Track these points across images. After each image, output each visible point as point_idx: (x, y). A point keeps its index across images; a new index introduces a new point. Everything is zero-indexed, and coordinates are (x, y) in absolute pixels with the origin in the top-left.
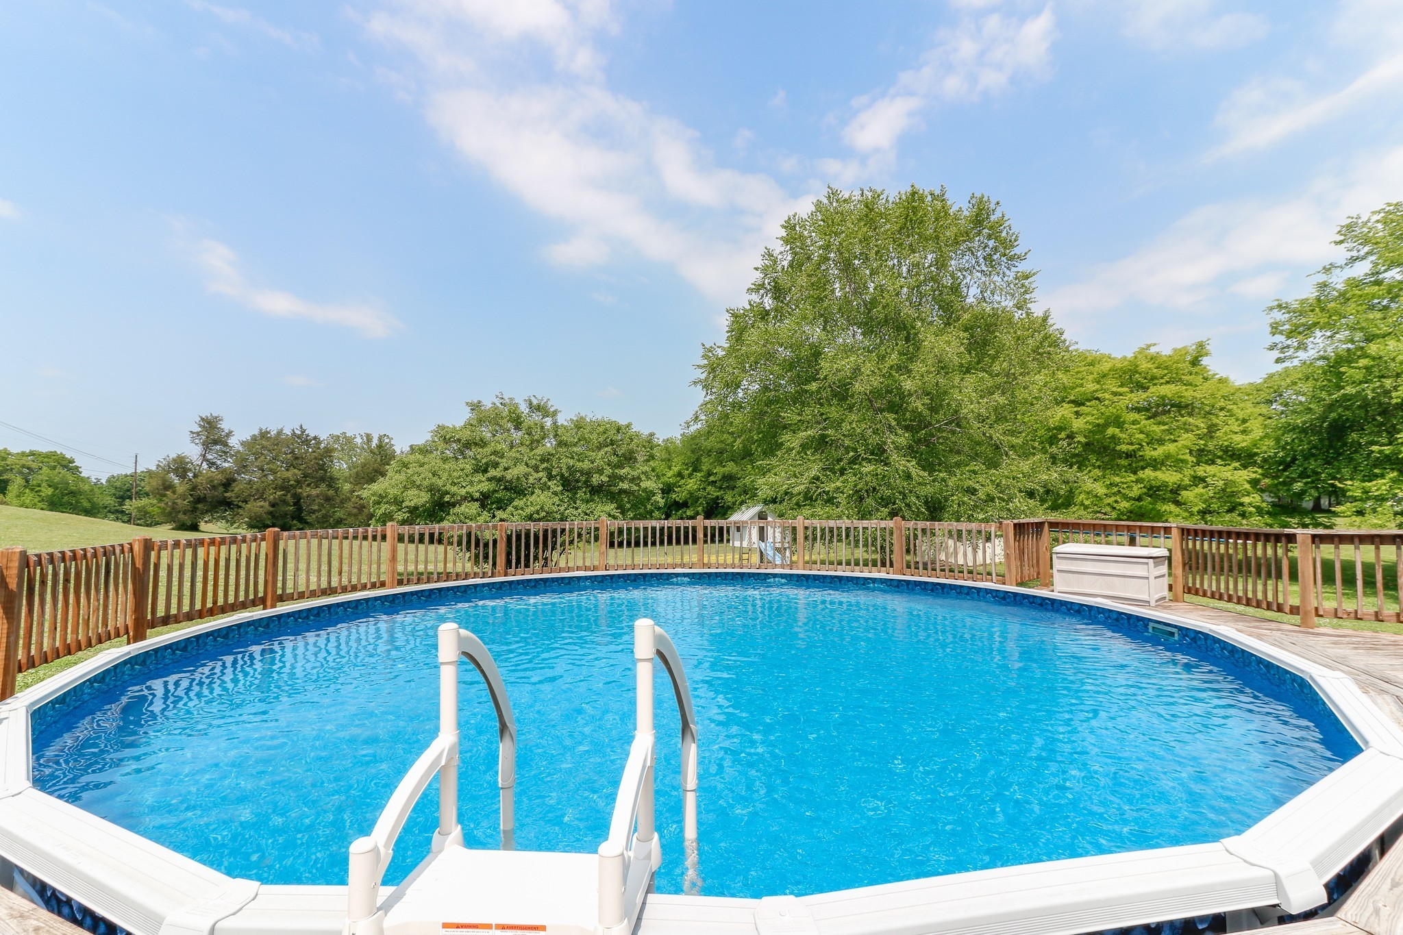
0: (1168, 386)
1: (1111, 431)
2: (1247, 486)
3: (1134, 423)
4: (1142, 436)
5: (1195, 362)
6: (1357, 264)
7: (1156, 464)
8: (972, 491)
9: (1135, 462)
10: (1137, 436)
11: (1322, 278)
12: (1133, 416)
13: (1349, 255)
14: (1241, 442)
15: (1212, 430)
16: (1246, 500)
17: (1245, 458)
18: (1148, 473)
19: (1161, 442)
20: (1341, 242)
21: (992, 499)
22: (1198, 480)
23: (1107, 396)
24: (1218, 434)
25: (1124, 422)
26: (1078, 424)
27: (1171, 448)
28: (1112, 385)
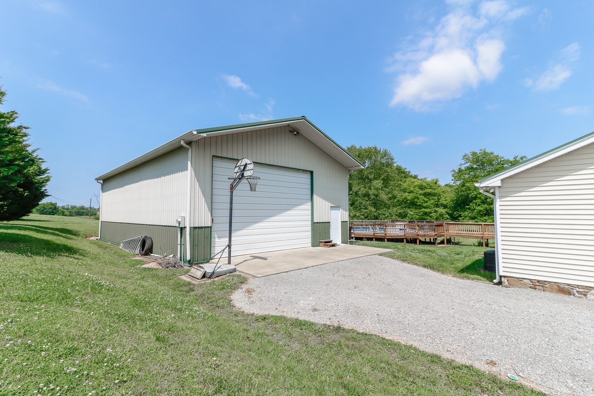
0: (429, 189)
1: (416, 200)
2: (445, 213)
3: (421, 198)
4: (423, 201)
5: (436, 183)
6: (466, 164)
7: (426, 208)
8: (384, 214)
9: (421, 206)
10: (422, 201)
11: (459, 167)
12: (421, 196)
13: (465, 162)
14: (445, 203)
15: (439, 199)
16: (445, 216)
17: (445, 207)
18: (423, 210)
19: (427, 202)
20: (463, 159)
21: (389, 216)
22: (436, 211)
23: (415, 191)
24: (440, 201)
25: (419, 198)
26: (409, 198)
27: (428, 204)
28: (417, 189)
